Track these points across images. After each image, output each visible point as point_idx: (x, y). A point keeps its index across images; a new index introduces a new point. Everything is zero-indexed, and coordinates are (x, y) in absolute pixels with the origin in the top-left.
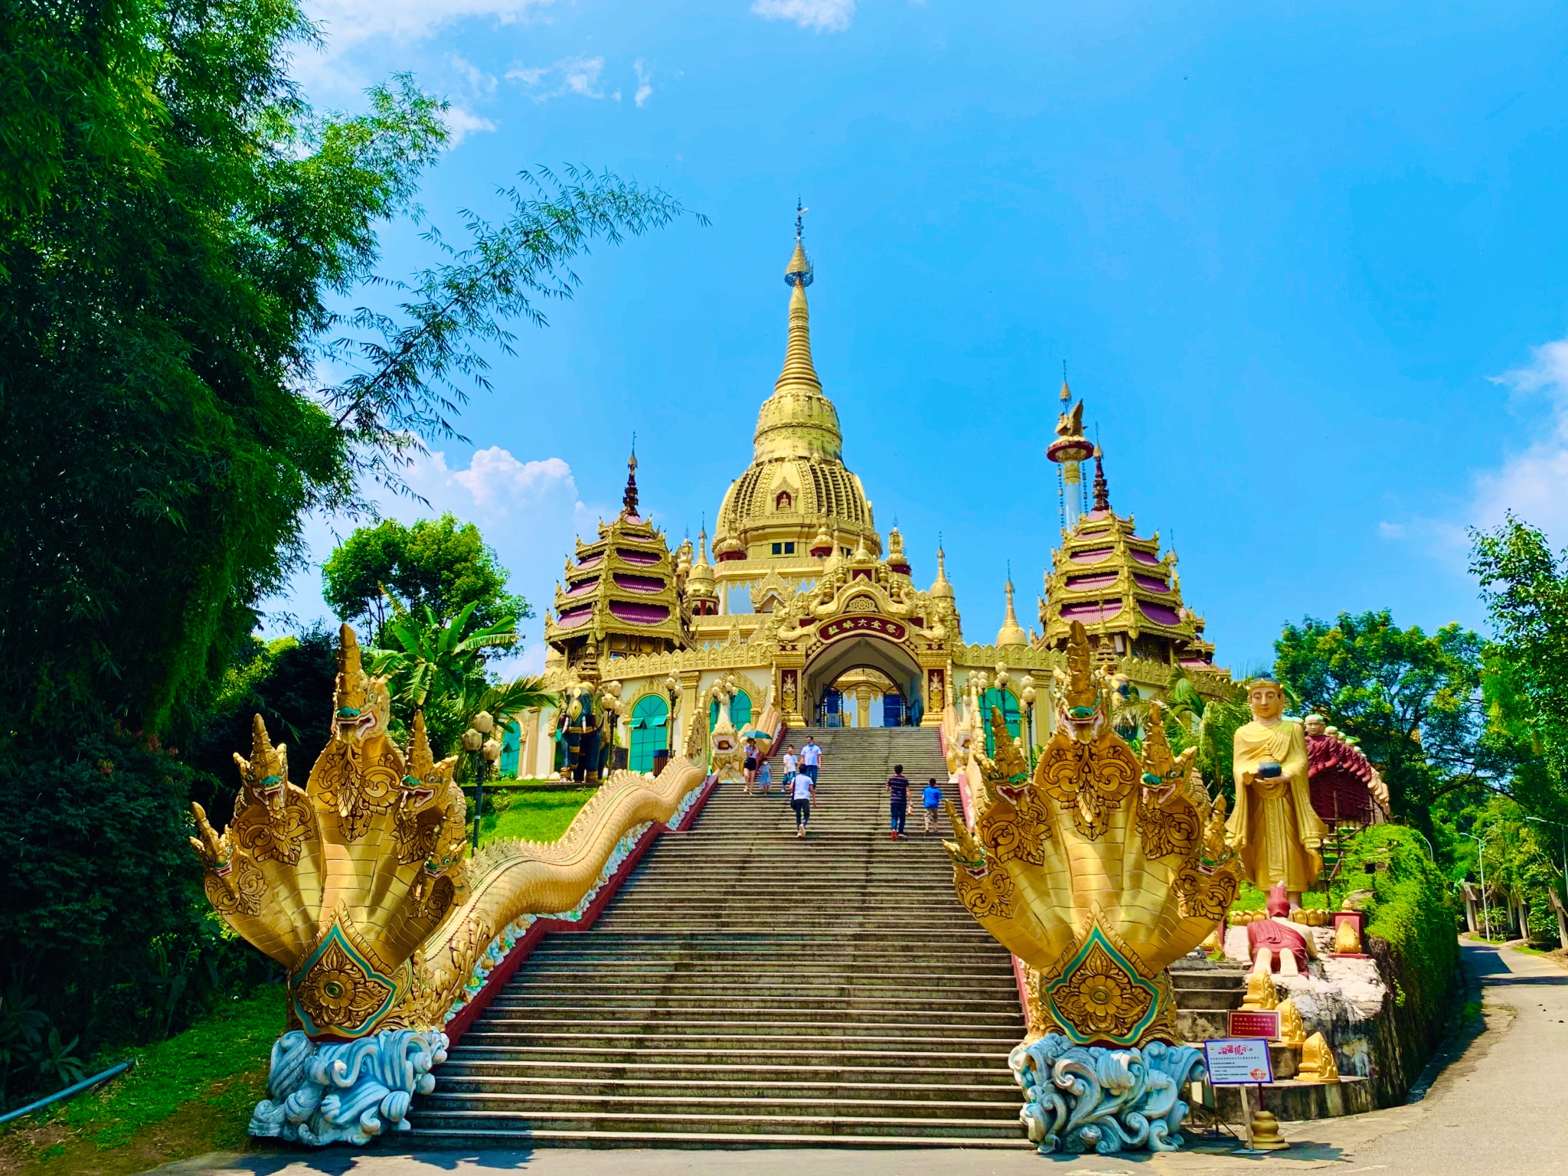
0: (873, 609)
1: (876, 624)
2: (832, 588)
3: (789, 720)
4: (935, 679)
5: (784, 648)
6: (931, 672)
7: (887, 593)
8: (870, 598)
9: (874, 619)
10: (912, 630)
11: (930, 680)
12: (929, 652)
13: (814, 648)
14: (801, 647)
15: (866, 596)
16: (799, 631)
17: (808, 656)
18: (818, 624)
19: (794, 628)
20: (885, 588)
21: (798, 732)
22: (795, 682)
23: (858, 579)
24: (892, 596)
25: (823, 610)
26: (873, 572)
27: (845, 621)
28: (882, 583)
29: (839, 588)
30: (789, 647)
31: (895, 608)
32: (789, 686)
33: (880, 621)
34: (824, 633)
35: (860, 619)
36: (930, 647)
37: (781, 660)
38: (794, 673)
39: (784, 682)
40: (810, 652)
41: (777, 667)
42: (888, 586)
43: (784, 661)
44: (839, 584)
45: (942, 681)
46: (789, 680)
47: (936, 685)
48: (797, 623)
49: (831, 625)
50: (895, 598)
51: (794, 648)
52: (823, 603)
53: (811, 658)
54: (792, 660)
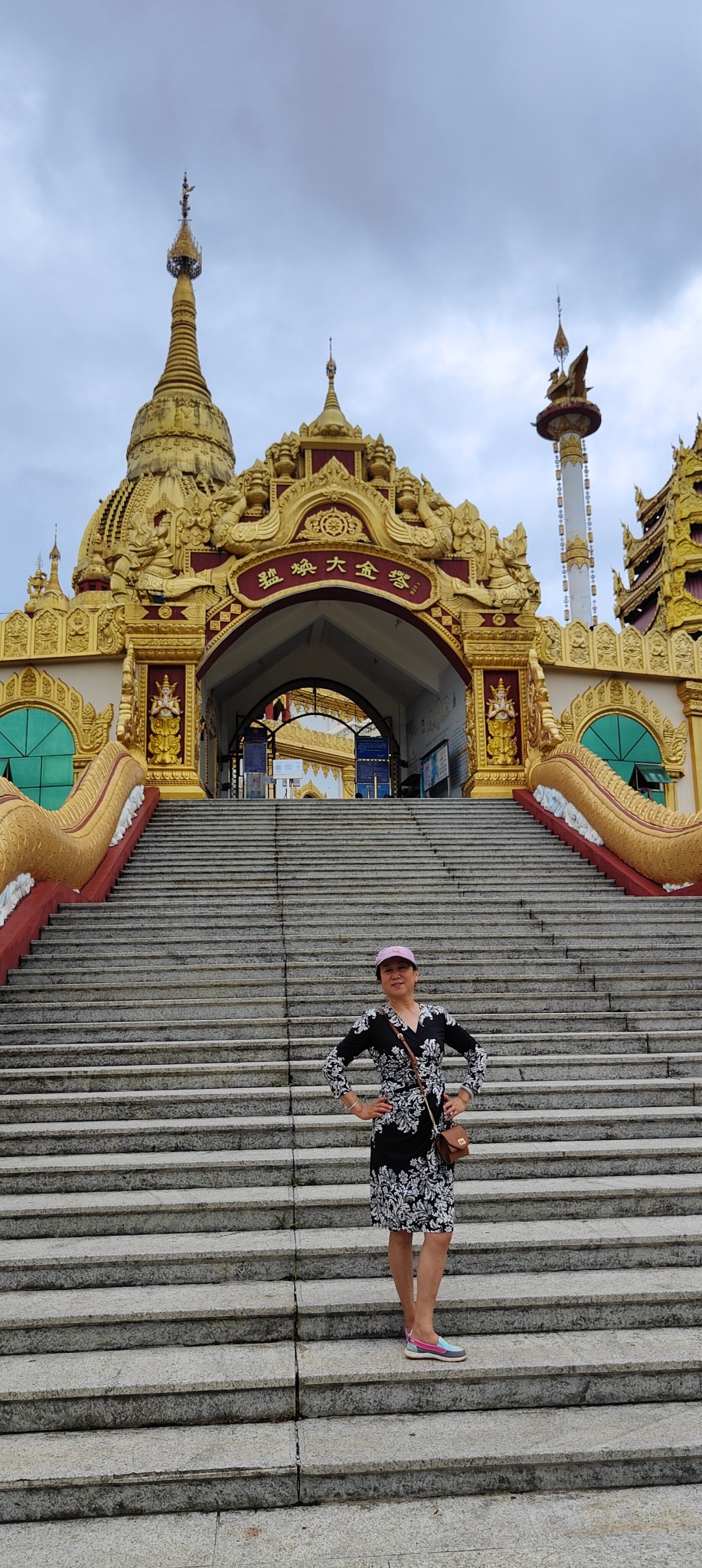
0: (358, 535)
1: (367, 569)
2: (267, 488)
3: (164, 782)
4: (501, 692)
5: (153, 613)
6: (491, 676)
7: (390, 503)
8: (353, 512)
9: (363, 558)
10: (446, 584)
11: (489, 695)
12: (487, 630)
13: (225, 617)
14: (196, 613)
15: (344, 507)
16: (190, 580)
17: (210, 634)
18: (233, 564)
19: (177, 572)
20: (385, 492)
21: (183, 809)
22: (179, 693)
23: (325, 470)
24: (398, 510)
25: (246, 532)
26: (358, 456)
27: (297, 558)
28: (379, 481)
29: (281, 488)
30: (165, 611)
31: (406, 533)
32: (167, 701)
33: (375, 561)
34: (248, 582)
35: (331, 555)
36: (488, 621)
37: (144, 641)
38: (177, 672)
39: (153, 691)
40: (215, 625)
41: (138, 658)
42: (391, 486)
43: (155, 643)
44: (282, 479)
45: (514, 695)
46: (167, 689)
47: (501, 704)
48: (185, 562)
49: (264, 567)
50: (407, 514)
51: (177, 614)
52: (243, 518)
53: (218, 640)
54: (172, 641)
